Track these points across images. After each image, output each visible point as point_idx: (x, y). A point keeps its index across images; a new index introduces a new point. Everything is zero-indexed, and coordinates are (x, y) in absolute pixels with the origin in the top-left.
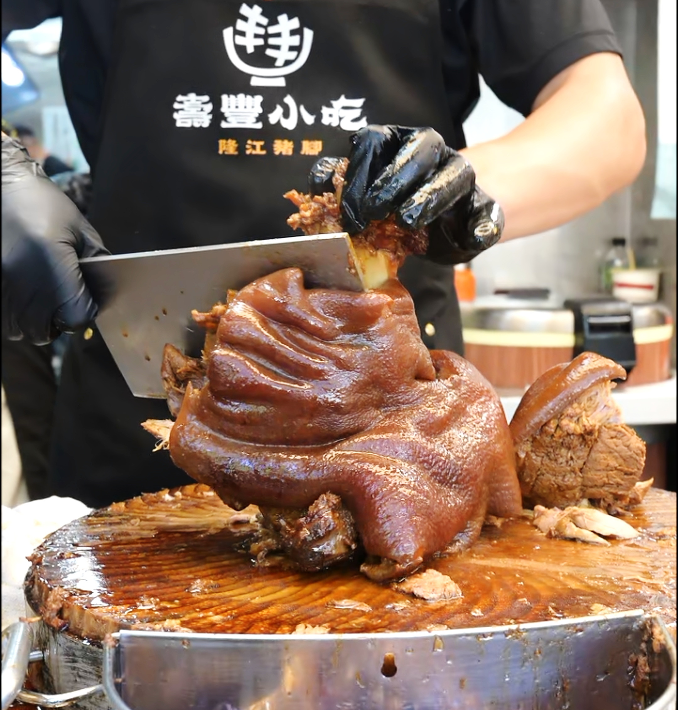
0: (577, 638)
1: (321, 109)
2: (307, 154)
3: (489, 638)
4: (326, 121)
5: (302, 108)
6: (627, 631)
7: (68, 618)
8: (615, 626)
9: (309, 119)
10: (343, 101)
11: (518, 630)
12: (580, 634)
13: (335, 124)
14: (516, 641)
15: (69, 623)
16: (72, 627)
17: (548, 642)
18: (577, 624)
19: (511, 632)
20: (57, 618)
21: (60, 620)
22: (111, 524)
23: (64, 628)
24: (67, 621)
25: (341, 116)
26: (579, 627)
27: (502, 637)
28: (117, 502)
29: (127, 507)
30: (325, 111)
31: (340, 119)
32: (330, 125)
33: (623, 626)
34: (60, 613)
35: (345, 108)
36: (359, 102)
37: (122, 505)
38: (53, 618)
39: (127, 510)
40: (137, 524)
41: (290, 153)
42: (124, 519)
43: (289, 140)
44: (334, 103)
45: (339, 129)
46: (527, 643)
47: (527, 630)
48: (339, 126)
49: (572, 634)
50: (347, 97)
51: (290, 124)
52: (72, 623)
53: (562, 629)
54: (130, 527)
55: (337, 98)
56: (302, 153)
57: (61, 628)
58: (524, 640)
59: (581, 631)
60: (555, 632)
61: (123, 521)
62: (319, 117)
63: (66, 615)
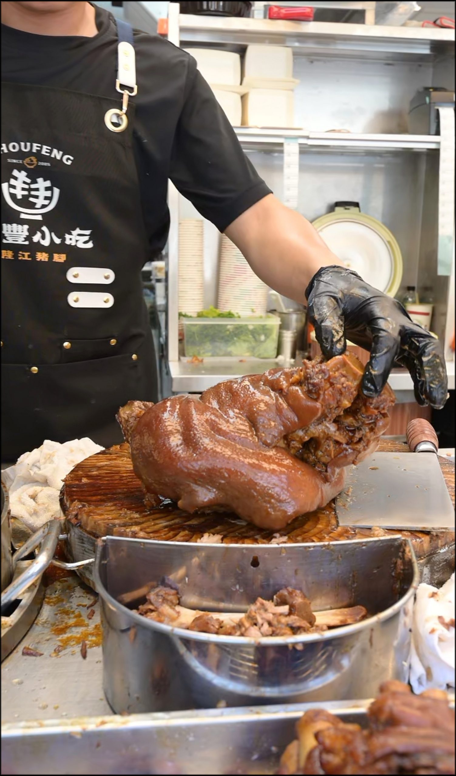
0: (363, 550)
1: (65, 235)
2: (57, 261)
3: (312, 549)
4: (68, 242)
5: (53, 234)
6: (392, 546)
7: (80, 520)
8: (385, 544)
9: (57, 241)
10: (78, 231)
11: (329, 545)
12: (364, 547)
13: (73, 244)
14: (328, 551)
15: (81, 522)
16: (82, 524)
17: (345, 551)
18: (363, 542)
19: (324, 546)
20: (74, 519)
21: (76, 520)
22: (110, 460)
23: (78, 525)
24: (79, 521)
25: (77, 239)
26: (364, 544)
27: (320, 548)
28: (115, 445)
29: (121, 449)
30: (67, 236)
31: (77, 241)
32: (70, 245)
33: (389, 543)
34: (76, 515)
35: (79, 235)
36: (88, 232)
37: (118, 447)
38: (73, 518)
39: (120, 450)
40: (125, 460)
41: (47, 260)
42: (118, 456)
43: (46, 253)
44: (73, 232)
45: (75, 247)
46: (334, 552)
47: (334, 545)
48: (76, 246)
49: (360, 547)
50: (81, 229)
51: (46, 243)
52: (82, 521)
53: (354, 545)
54: (121, 462)
55: (74, 229)
56: (54, 260)
57: (76, 525)
58: (332, 550)
59: (364, 546)
60: (350, 546)
61: (118, 458)
62: (64, 240)
63: (79, 517)
